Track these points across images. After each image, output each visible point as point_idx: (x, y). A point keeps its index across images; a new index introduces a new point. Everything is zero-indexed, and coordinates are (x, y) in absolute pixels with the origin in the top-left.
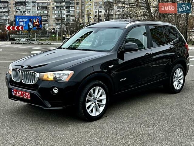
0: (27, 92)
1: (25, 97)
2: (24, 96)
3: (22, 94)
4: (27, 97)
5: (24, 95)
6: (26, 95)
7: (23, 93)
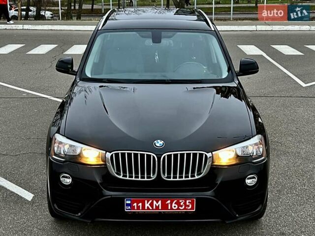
0: (186, 198)
1: (178, 209)
2: (171, 209)
3: (165, 206)
4: (185, 209)
5: (174, 205)
6: (181, 206)
7: (169, 202)
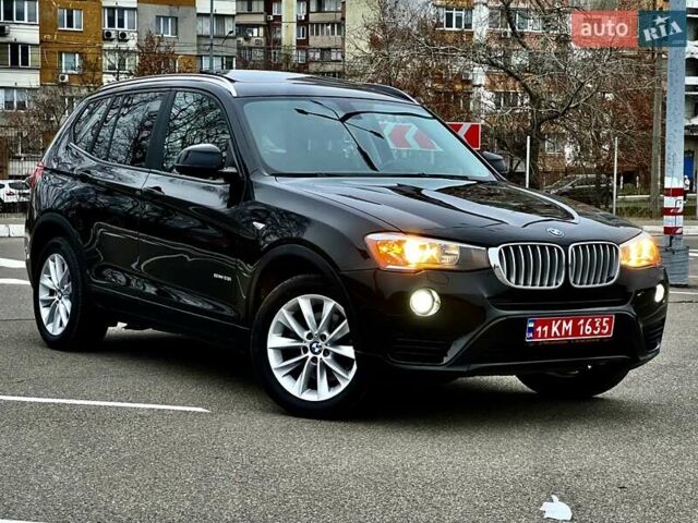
0: (602, 315)
1: (592, 334)
2: (584, 334)
3: (576, 329)
4: (600, 333)
5: (587, 327)
6: (594, 328)
7: (582, 322)
